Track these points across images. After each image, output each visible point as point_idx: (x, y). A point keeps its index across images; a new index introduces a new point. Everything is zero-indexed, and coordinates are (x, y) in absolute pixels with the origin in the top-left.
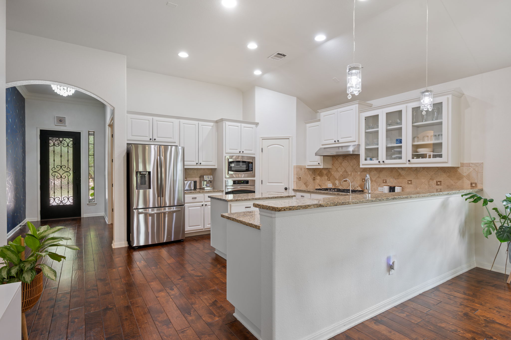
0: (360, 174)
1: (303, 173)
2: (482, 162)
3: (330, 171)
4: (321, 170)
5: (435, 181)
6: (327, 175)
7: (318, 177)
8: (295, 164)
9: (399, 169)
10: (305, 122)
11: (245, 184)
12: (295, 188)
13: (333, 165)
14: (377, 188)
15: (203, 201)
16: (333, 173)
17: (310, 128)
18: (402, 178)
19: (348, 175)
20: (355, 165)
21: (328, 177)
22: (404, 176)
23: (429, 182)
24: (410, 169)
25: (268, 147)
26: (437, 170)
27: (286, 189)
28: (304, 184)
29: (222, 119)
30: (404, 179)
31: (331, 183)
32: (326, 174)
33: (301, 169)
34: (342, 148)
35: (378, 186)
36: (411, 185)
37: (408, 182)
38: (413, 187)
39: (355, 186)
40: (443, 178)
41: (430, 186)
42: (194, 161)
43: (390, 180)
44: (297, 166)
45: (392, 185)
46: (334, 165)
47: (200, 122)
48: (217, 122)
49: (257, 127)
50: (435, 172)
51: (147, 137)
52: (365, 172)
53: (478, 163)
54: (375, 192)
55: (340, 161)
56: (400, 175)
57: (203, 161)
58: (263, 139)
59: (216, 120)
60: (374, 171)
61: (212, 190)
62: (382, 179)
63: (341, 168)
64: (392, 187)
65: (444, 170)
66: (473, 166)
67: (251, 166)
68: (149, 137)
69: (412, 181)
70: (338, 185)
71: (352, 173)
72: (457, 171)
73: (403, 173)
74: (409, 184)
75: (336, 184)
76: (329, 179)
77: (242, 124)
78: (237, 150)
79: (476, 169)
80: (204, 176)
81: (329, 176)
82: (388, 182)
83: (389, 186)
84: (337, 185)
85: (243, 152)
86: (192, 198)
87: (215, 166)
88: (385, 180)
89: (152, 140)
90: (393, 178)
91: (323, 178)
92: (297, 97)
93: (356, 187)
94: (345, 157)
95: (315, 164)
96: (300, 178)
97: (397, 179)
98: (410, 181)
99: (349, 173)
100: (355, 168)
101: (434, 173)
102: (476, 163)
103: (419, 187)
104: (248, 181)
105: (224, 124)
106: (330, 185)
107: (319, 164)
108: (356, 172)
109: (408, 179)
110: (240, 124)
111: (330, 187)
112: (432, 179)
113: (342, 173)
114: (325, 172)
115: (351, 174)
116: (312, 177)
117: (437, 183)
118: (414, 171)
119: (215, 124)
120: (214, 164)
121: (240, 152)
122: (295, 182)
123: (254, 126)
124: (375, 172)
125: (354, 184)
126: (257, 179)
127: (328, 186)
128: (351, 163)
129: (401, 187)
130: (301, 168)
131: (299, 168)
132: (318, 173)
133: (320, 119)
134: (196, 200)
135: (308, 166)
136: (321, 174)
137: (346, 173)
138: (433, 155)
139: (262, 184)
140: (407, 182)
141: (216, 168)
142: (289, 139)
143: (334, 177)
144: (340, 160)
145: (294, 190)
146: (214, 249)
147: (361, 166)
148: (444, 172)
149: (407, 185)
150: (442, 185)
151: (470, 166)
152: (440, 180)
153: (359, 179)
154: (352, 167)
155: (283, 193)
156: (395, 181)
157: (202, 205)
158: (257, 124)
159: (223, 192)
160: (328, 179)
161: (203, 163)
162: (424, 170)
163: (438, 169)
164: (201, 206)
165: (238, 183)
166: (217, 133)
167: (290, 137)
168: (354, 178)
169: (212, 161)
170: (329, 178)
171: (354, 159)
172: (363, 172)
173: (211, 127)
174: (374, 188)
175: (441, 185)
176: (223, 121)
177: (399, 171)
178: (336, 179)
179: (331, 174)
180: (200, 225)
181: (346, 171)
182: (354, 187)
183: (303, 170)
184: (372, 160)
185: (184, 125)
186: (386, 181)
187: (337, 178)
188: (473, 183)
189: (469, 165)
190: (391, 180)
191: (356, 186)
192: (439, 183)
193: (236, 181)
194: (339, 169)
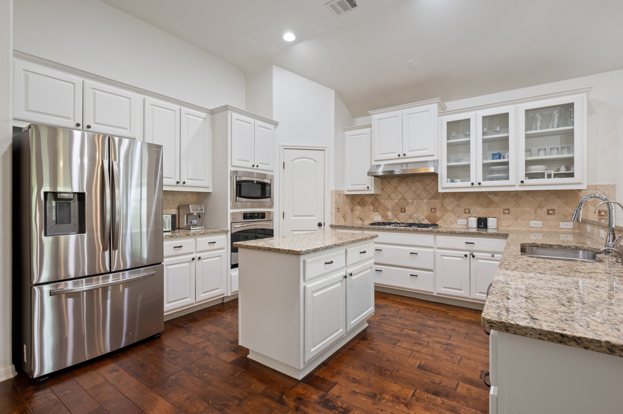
0: (427, 202)
1: (341, 201)
2: (615, 184)
3: (378, 198)
4: (363, 198)
5: (545, 210)
6: (372, 204)
7: (359, 208)
8: (333, 189)
9: (489, 194)
10: (343, 129)
11: (260, 219)
12: (333, 224)
13: (382, 189)
14: (456, 221)
15: (194, 251)
16: (382, 201)
17: (352, 137)
18: (494, 206)
19: (408, 203)
20: (419, 190)
21: (374, 206)
22: (498, 203)
23: (535, 211)
24: (507, 194)
25: (292, 161)
26: (548, 195)
27: (320, 225)
28: (342, 218)
29: (227, 106)
30: (497, 207)
31: (379, 214)
32: (370, 203)
33: (340, 196)
34: (407, 166)
35: (456, 218)
36: (508, 215)
37: (505, 212)
38: (511, 218)
39: (419, 219)
40: (557, 204)
41: (538, 216)
42: (172, 178)
43: (475, 209)
44: (335, 190)
45: (482, 215)
46: (384, 190)
47: (183, 108)
48: (212, 112)
49: (275, 128)
50: (546, 198)
51: (69, 118)
52: (435, 199)
53: (609, 185)
54: (452, 226)
55: (394, 184)
56: (491, 202)
57: (188, 179)
58: (284, 149)
59: (210, 109)
60: (450, 198)
61: (203, 230)
62: (464, 208)
63: (396, 194)
64: (482, 218)
65: (558, 194)
66: (602, 189)
67: (269, 190)
68: (74, 121)
69: (510, 210)
70: (391, 217)
71: (415, 201)
72: (577, 196)
73: (495, 199)
74: (506, 214)
75: (387, 216)
76: (376, 210)
77: (255, 121)
78: (249, 161)
79: (606, 192)
80: (190, 205)
81: (376, 206)
82: (472, 212)
83: (476, 217)
84: (389, 218)
85: (257, 166)
86: (175, 247)
87: (208, 188)
88: (468, 209)
89: (81, 127)
90: (480, 206)
91: (366, 208)
92: (335, 91)
93: (422, 220)
94: (402, 179)
95: (361, 189)
96: (339, 208)
97: (487, 207)
98: (506, 209)
99: (410, 201)
100: (419, 194)
101: (544, 198)
102: (606, 185)
103: (521, 218)
104: (265, 213)
105: (229, 116)
106: (378, 218)
107: (368, 188)
108: (421, 199)
109: (504, 208)
110: (254, 120)
111: (378, 220)
112: (540, 206)
113: (397, 201)
114: (369, 200)
115: (412, 202)
116: (351, 208)
117: (548, 211)
118: (514, 196)
119: (209, 115)
120: (207, 185)
121: (253, 166)
122: (334, 215)
123: (272, 126)
124: (452, 199)
125: (418, 216)
126: (276, 211)
127: (375, 220)
128: (413, 187)
129: (496, 218)
130: (340, 194)
131: (338, 193)
132: (358, 201)
133: (371, 124)
134: (182, 251)
135: (348, 191)
136: (363, 202)
137: (404, 201)
138: (554, 174)
139: (284, 218)
140: (502, 212)
141: (211, 191)
142: (324, 150)
143: (385, 206)
144: (394, 182)
145: (332, 226)
146: (247, 351)
147: (440, 191)
148: (559, 198)
149: (503, 216)
150: (556, 214)
151: (598, 189)
152: (553, 208)
153: (426, 208)
154: (414, 192)
155: (316, 230)
156: (484, 211)
157: (193, 259)
158: (276, 124)
159: (227, 233)
160: (374, 210)
161: (188, 183)
162: (529, 196)
163: (550, 194)
164: (190, 261)
165: (250, 218)
166: (211, 132)
167: (326, 148)
168: (418, 208)
169: (203, 180)
170: (377, 208)
171: (418, 181)
172: (433, 199)
173: (202, 120)
174: (449, 220)
175: (554, 214)
176: (227, 109)
177: (490, 196)
178: (388, 210)
179: (380, 203)
180: (189, 297)
181: (403, 198)
182: (417, 219)
183: (342, 197)
184: (454, 182)
185: (154, 107)
186: (469, 211)
187: (390, 207)
188: (602, 211)
189: (595, 188)
190: (478, 209)
191: (421, 218)
192: (551, 212)
193: (248, 214)
194: (393, 196)
